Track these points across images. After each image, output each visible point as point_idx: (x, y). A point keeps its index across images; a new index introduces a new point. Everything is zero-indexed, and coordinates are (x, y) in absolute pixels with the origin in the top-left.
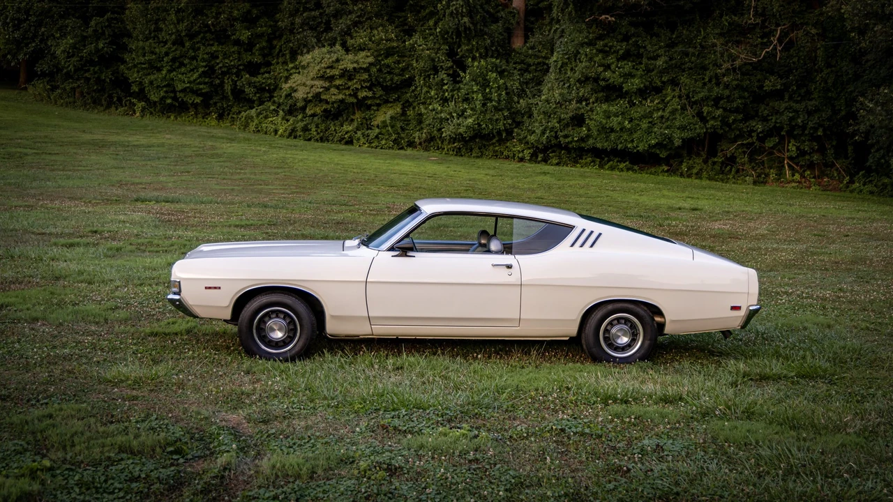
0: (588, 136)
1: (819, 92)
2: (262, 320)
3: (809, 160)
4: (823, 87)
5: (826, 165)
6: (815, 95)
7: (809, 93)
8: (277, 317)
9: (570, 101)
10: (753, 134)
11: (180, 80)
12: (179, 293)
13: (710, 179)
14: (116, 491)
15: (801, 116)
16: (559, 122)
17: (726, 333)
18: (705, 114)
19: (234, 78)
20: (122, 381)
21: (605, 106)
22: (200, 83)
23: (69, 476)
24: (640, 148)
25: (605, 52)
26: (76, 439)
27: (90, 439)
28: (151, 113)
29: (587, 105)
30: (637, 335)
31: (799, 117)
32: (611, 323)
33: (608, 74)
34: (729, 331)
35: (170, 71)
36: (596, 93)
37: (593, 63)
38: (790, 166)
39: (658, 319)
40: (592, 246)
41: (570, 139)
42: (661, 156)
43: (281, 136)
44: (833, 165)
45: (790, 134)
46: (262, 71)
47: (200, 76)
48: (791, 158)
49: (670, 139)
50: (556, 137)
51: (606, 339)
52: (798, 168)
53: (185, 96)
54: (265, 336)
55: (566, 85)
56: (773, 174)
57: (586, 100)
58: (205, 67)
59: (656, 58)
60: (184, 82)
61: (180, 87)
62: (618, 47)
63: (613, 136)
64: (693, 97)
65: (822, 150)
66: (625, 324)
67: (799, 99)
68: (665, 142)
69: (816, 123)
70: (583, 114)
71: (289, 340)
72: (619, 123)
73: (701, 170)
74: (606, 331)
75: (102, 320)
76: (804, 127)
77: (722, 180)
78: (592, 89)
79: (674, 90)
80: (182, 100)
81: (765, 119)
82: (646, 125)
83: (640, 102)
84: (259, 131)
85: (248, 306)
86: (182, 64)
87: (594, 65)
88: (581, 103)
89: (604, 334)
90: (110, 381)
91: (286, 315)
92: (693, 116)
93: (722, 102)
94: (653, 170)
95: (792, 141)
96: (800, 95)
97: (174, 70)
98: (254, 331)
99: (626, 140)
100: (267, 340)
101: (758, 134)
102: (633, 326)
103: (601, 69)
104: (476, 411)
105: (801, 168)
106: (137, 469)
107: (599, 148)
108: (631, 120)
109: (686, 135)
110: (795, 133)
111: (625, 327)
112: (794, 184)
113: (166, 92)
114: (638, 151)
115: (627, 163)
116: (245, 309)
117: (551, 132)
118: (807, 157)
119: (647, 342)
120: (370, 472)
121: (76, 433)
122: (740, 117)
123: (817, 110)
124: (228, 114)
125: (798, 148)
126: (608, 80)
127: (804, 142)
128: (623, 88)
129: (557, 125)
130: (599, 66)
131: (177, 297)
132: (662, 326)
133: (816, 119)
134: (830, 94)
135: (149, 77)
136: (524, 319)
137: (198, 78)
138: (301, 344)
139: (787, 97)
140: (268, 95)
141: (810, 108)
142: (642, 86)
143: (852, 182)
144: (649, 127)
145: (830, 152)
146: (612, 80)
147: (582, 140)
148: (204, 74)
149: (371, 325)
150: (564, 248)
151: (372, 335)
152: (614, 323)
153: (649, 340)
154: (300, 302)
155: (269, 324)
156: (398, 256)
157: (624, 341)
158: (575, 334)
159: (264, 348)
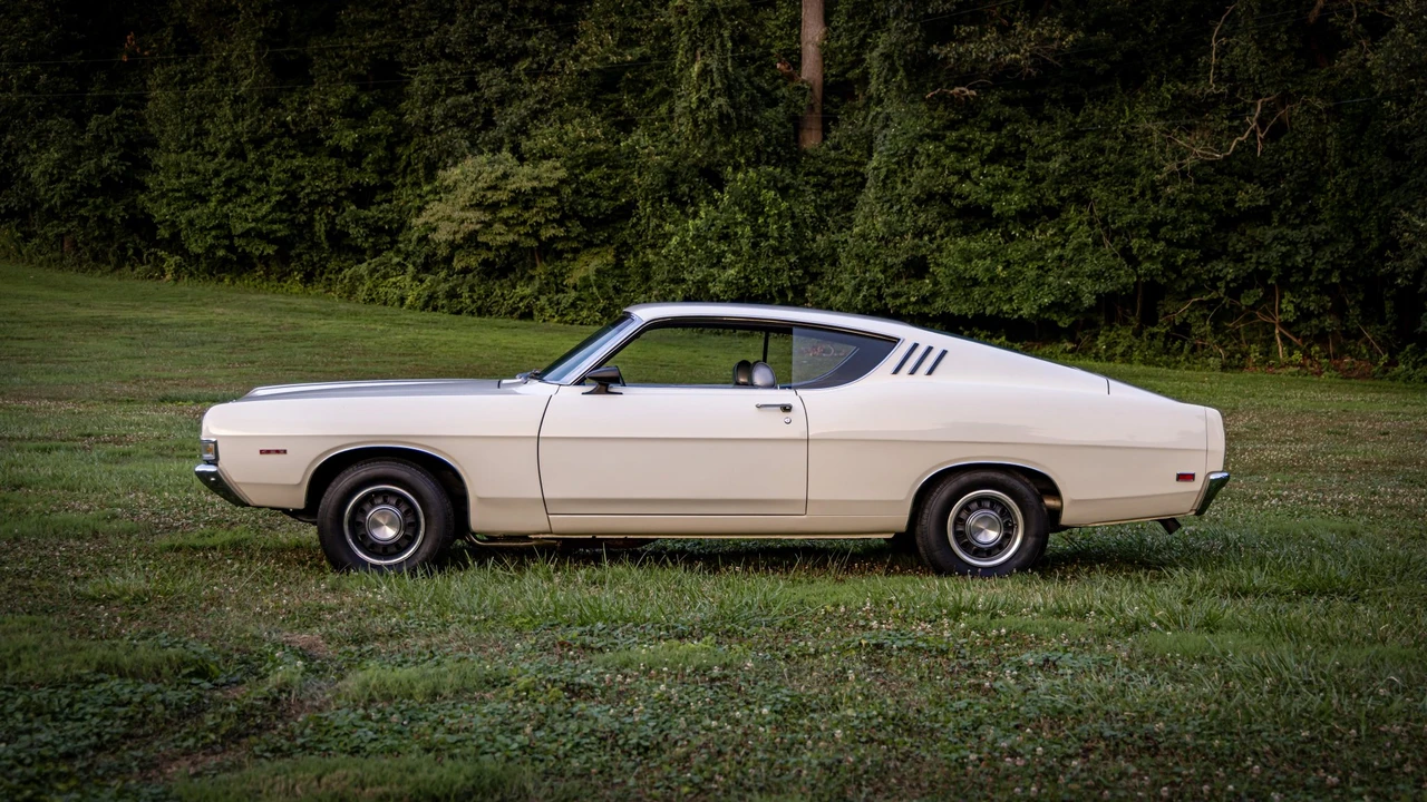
0: (934, 294)
1: (1332, 209)
2: (359, 509)
3: (1316, 326)
4: (1339, 201)
5: (1347, 335)
6: (1326, 215)
7: (1313, 211)
8: (385, 502)
9: (902, 235)
10: (1218, 284)
11: (239, 217)
12: (214, 462)
13: (1145, 362)
14: (88, 717)
15: (1302, 251)
16: (883, 272)
17: (1170, 524)
18: (1135, 252)
19: (330, 211)
20: (114, 597)
21: (961, 242)
22: (273, 222)
23: (8, 698)
24: (1025, 312)
25: (961, 151)
26: (23, 656)
27: (47, 654)
28: (191, 274)
29: (931, 241)
30: (1012, 528)
31: (1298, 253)
32: (966, 508)
33: (966, 187)
34: (1174, 520)
35: (222, 203)
36: (947, 220)
37: (940, 169)
38: (1284, 338)
39: (1049, 502)
40: (930, 373)
41: (903, 300)
42: (1061, 324)
43: (412, 307)
44: (1359, 335)
45: (1284, 283)
46: (378, 198)
47: (273, 209)
48: (1286, 325)
49: (1077, 297)
50: (880, 297)
51: (959, 535)
52: (1299, 342)
53: (248, 245)
54: (365, 537)
55: (895, 208)
56: (1255, 352)
57: (931, 232)
58: (282, 193)
59: (1047, 158)
60: (246, 220)
61: (239, 228)
62: (984, 141)
63: (977, 292)
64: (1114, 223)
65: (1340, 310)
66: (992, 508)
67: (1297, 221)
68: (1066, 301)
69: (1327, 262)
70: (924, 257)
71: (406, 542)
72: (987, 270)
73: (1130, 347)
74: (959, 521)
75: (89, 533)
76: (1307, 270)
77: (1168, 365)
78: (939, 213)
79: (1081, 212)
80: (244, 250)
81: (1239, 259)
82: (1034, 273)
83: (1023, 234)
84: (373, 300)
85: (334, 483)
86: (243, 190)
87: (943, 172)
88: (921, 239)
89: (955, 524)
90: (94, 599)
91: (401, 499)
92: (1115, 256)
93: (1163, 230)
94: (1047, 349)
95: (1288, 295)
96: (1298, 215)
97: (230, 200)
98: (346, 527)
99: (999, 299)
100: (368, 544)
101: (1228, 283)
102: (1005, 512)
103: (954, 179)
104: (728, 626)
105: (1303, 342)
106: (127, 690)
107: (953, 314)
108: (1007, 265)
109: (1102, 287)
110: (1292, 280)
111: (993, 514)
112: (1292, 369)
113: (216, 238)
114: (1020, 316)
115: (1003, 338)
116: (330, 489)
117: (870, 288)
118: (1314, 322)
119: (1031, 540)
120: (535, 694)
121: (25, 648)
122: (1196, 254)
123: (1329, 240)
124: (322, 274)
125: (1297, 307)
126: (967, 197)
127: (1308, 295)
128: (992, 210)
129: (880, 276)
130: (951, 173)
131: (212, 469)
132: (1056, 513)
133: (1328, 254)
134: (1351, 213)
135: (187, 213)
136: (815, 501)
137: (270, 213)
138: (426, 548)
139: (1276, 219)
140: (388, 239)
141: (1316, 236)
142: (1025, 205)
143: (1393, 363)
144: (1039, 276)
145: (1354, 312)
146: (972, 198)
147: (924, 300)
148: (280, 206)
149: (548, 515)
150: (881, 376)
151: (550, 532)
152: (972, 507)
153: (1033, 535)
154: (424, 476)
155: (371, 515)
156: (593, 392)
157: (991, 539)
158: (904, 529)
159: (362, 556)
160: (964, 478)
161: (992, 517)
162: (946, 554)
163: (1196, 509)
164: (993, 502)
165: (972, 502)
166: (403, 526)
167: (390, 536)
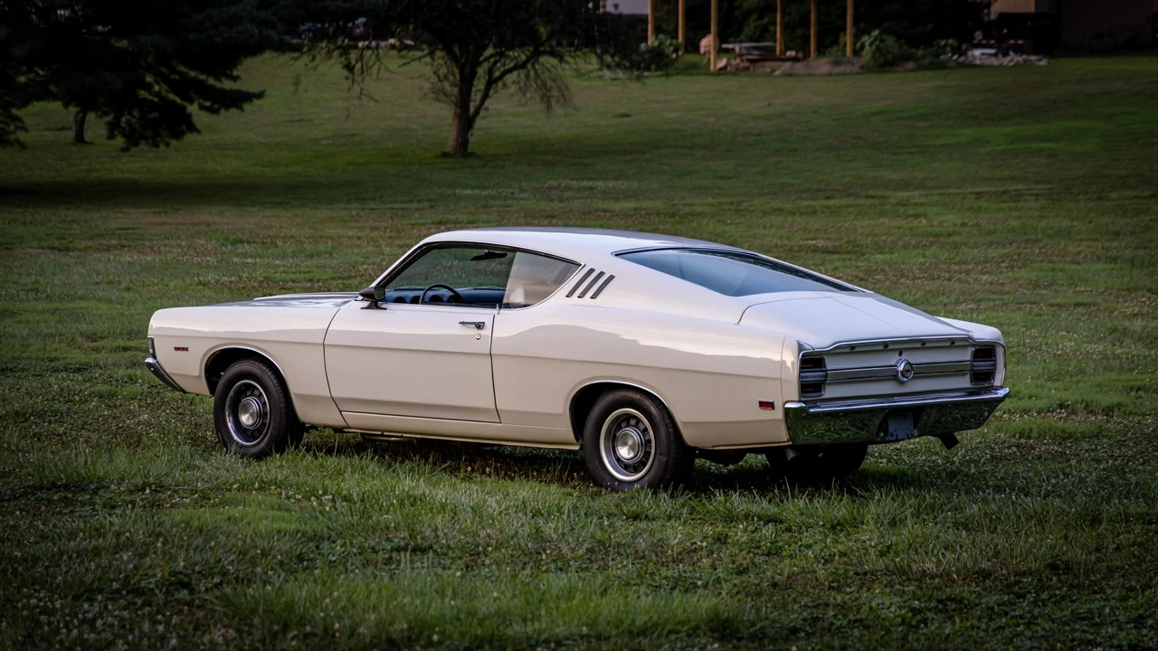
2: (239, 399)
8: (253, 394)
32: (620, 425)
40: (593, 297)
51: (615, 451)
66: (637, 426)
74: (615, 436)
89: (613, 439)
98: (227, 413)
100: (239, 427)
111: (634, 432)
119: (659, 458)
131: (153, 361)
136: (504, 411)
138: (268, 438)
149: (340, 412)
150: (559, 298)
151: (349, 428)
152: (623, 425)
153: (661, 454)
154: (269, 373)
155: (241, 404)
156: (368, 308)
157: (632, 455)
158: (574, 441)
159: (236, 437)
160: (610, 397)
161: (633, 435)
162: (598, 466)
163: (791, 439)
164: (639, 421)
165: (623, 420)
166: (261, 415)
167: (251, 422)
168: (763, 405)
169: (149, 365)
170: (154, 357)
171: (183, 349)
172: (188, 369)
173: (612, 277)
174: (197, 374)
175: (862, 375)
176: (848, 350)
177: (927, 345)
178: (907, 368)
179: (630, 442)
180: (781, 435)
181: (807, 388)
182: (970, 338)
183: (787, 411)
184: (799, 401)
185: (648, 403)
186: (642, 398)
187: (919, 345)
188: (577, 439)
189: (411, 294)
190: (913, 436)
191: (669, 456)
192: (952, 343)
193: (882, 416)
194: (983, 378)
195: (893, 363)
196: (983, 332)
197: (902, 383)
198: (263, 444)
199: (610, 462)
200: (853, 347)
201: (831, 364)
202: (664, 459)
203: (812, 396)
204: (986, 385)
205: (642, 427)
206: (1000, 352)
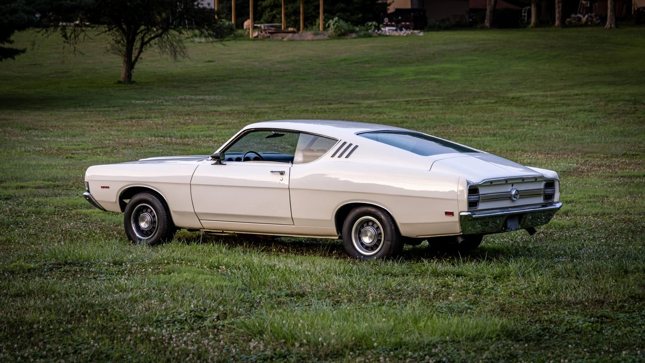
2: (138, 214)
8: (147, 211)
32: (363, 225)
40: (347, 157)
51: (360, 239)
66: (372, 226)
71: (151, 231)
74: (360, 231)
89: (359, 234)
91: (152, 210)
98: (132, 219)
100: (139, 229)
102: (379, 228)
119: (387, 243)
131: (88, 194)
136: (296, 219)
138: (157, 233)
149: (199, 220)
150: (326, 158)
151: (204, 229)
152: (365, 225)
153: (388, 241)
154: (157, 200)
155: (140, 217)
156: (215, 164)
157: (371, 241)
158: (336, 234)
159: (137, 235)
160: (358, 210)
161: (371, 230)
162: (351, 248)
163: (462, 232)
164: (374, 223)
165: (365, 223)
166: (153, 222)
167: (147, 226)
168: (447, 213)
169: (86, 196)
170: (88, 191)
171: (106, 187)
172: (109, 198)
173: (357, 147)
174: (114, 201)
175: (496, 197)
176: (489, 184)
177: (525, 181)
178: (516, 193)
179: (369, 234)
180: (457, 229)
181: (472, 204)
182: (543, 176)
183: (461, 217)
184: (468, 212)
185: (379, 213)
186: (376, 211)
187: (521, 181)
188: (338, 233)
189: (235, 156)
190: (519, 229)
191: (392, 241)
192: (536, 179)
193: (505, 218)
194: (549, 197)
195: (509, 190)
196: (550, 174)
197: (513, 201)
198: (153, 239)
199: (358, 245)
200: (491, 182)
201: (482, 191)
202: (389, 243)
203: (473, 209)
204: (550, 201)
205: (376, 226)
206: (557, 184)
